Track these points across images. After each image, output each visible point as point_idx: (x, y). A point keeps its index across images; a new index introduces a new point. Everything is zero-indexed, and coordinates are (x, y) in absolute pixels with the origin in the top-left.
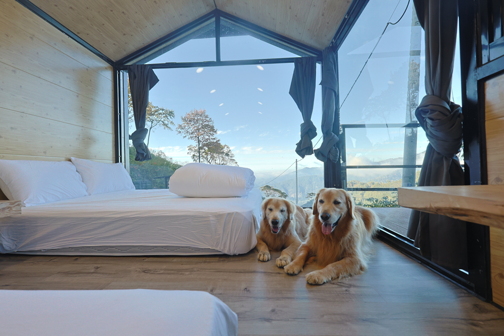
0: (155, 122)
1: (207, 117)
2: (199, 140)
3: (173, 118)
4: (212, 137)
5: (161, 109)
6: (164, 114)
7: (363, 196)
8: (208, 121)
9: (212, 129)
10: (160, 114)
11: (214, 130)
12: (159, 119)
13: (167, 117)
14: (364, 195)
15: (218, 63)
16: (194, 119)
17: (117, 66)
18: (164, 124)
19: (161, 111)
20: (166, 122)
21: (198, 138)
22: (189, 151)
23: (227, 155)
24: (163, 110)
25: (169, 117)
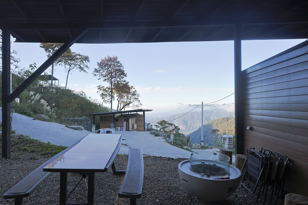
0: (73, 66)
1: (119, 63)
2: (111, 82)
3: (88, 62)
4: (123, 80)
5: (78, 55)
6: (80, 59)
8: (119, 66)
9: (123, 73)
10: (77, 59)
11: (124, 74)
12: (76, 63)
13: (82, 61)
16: (107, 64)
18: (81, 68)
19: (78, 57)
20: (82, 66)
21: (111, 80)
22: (98, 90)
23: (134, 94)
24: (80, 55)
25: (84, 62)
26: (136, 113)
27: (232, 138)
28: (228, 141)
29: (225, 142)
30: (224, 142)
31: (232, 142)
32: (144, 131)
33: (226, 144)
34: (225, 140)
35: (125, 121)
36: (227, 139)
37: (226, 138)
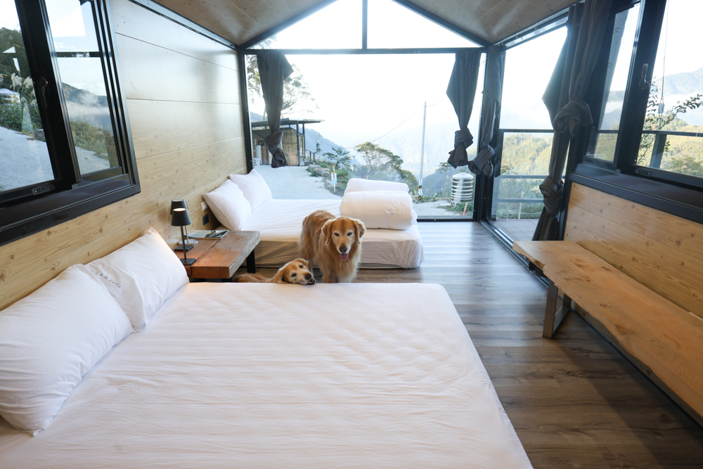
7: (533, 161)
14: (536, 161)
15: (365, 50)
17: (241, 49)
26: (288, 126)
27: (470, 180)
28: (461, 187)
29: (455, 188)
30: (453, 188)
31: (469, 189)
32: (299, 165)
33: (458, 192)
34: (456, 184)
35: (259, 144)
36: (461, 182)
37: (458, 180)
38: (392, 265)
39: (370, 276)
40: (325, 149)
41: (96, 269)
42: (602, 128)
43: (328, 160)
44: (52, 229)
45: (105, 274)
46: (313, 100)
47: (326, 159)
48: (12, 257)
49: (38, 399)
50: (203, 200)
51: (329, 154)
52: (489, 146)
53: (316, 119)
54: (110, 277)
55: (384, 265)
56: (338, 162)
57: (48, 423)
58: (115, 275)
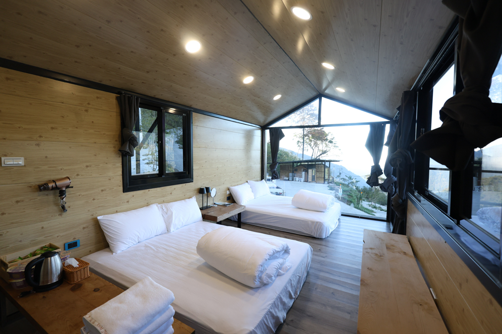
32: (324, 184)
35: (304, 171)
38: (308, 234)
39: (294, 237)
40: (343, 176)
41: (162, 206)
42: (430, 167)
43: (343, 182)
44: (150, 190)
45: (164, 208)
46: (340, 150)
47: (342, 181)
48: (133, 196)
49: (119, 243)
50: (229, 189)
51: (343, 179)
52: (392, 176)
53: (337, 160)
54: (165, 210)
55: (304, 233)
56: (349, 184)
57: (119, 252)
58: (167, 210)
